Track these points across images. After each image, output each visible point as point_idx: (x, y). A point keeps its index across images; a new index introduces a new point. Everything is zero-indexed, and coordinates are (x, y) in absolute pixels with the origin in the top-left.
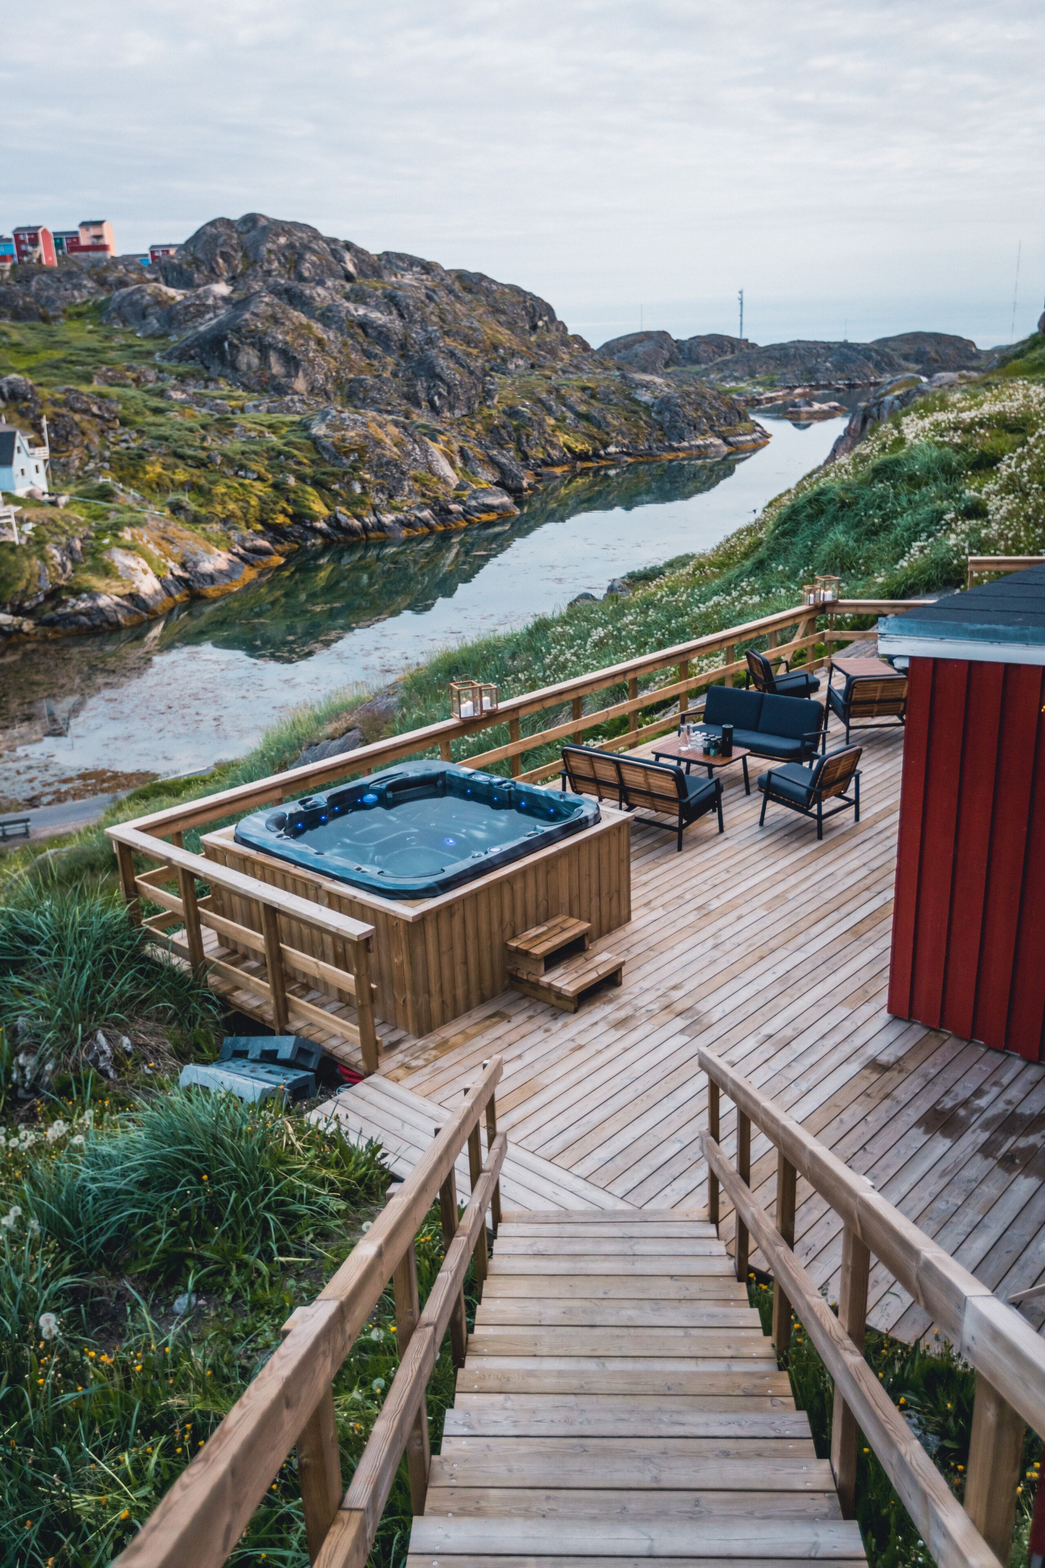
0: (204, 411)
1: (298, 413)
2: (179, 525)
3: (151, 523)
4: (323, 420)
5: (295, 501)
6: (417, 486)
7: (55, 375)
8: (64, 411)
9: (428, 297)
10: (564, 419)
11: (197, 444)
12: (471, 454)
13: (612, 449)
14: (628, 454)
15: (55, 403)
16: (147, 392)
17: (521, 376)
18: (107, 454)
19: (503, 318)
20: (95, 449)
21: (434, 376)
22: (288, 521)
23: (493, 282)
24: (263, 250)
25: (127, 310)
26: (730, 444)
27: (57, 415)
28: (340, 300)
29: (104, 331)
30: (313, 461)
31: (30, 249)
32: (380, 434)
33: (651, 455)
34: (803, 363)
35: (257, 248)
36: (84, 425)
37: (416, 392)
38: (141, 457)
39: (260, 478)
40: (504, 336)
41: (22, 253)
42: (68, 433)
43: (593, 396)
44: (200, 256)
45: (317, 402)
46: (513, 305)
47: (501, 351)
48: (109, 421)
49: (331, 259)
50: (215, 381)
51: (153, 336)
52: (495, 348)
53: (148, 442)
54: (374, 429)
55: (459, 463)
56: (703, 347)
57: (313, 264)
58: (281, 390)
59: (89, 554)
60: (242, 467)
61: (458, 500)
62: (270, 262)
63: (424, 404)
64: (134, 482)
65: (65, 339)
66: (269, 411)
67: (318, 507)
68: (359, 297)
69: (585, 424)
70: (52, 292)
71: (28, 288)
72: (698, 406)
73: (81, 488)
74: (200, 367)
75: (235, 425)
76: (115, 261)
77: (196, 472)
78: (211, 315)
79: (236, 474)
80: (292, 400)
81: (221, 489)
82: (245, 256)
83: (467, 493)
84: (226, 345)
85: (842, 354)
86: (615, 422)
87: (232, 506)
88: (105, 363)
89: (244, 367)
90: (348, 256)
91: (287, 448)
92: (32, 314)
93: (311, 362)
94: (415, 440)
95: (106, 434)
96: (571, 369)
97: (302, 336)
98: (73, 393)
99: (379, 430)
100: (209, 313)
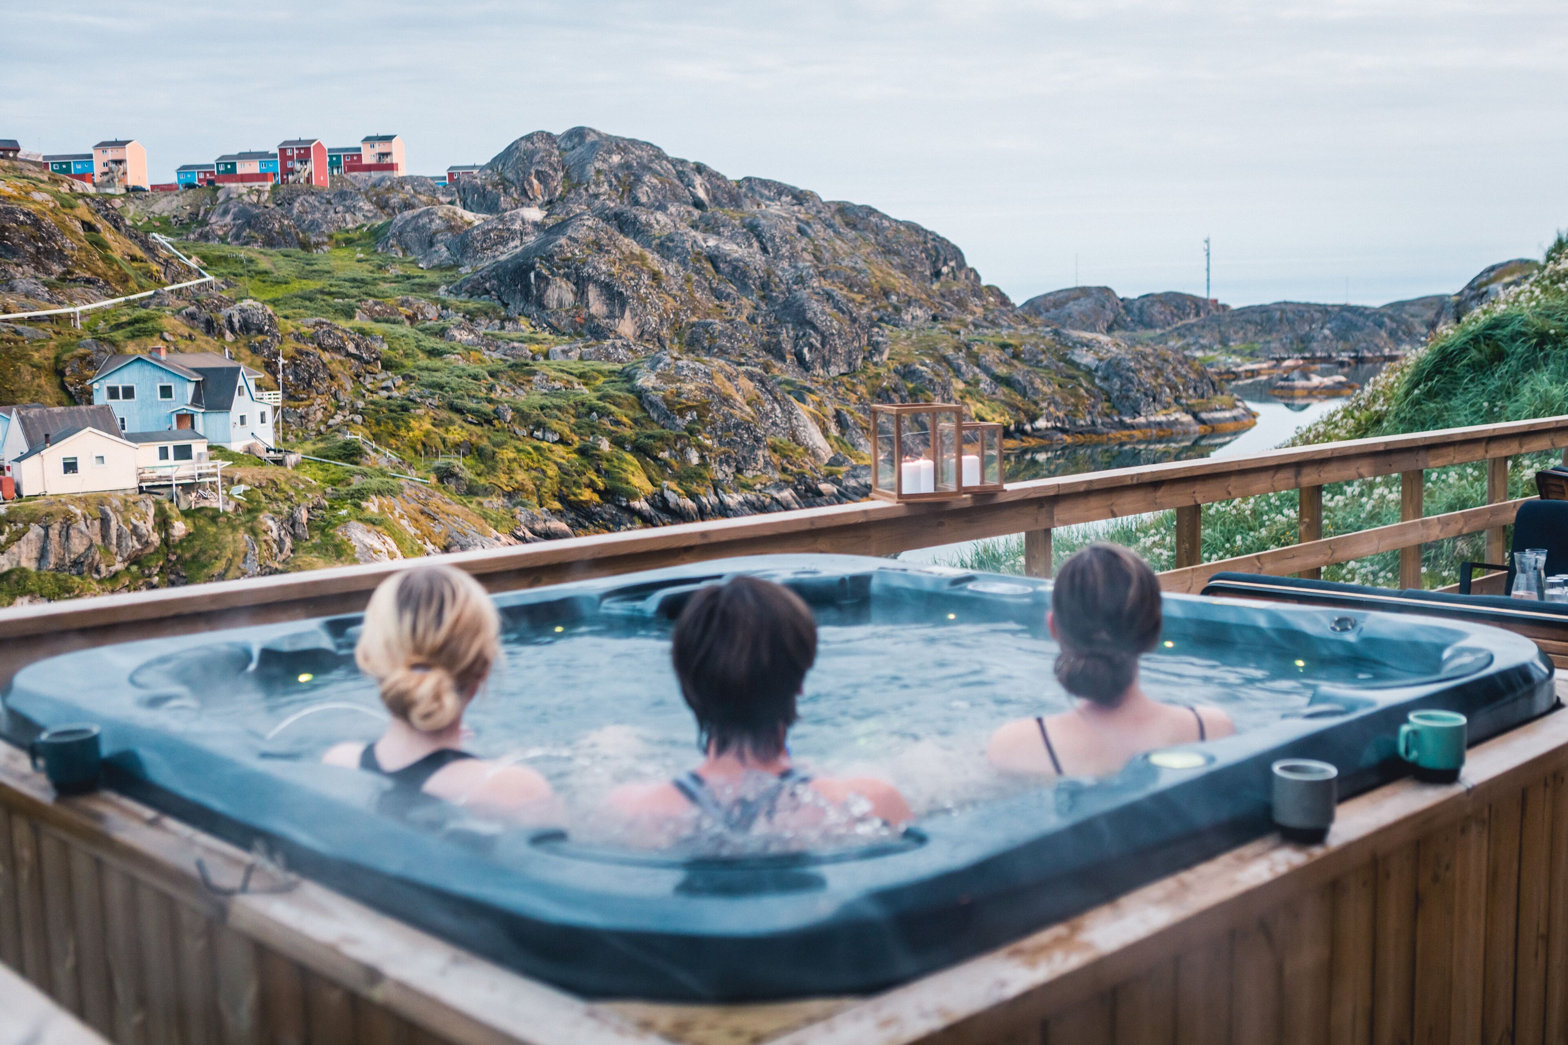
0: (496, 355)
1: (620, 361)
2: (446, 498)
3: (407, 491)
4: (653, 368)
5: (607, 472)
6: (775, 458)
7: (306, 308)
8: (310, 347)
9: (800, 230)
10: (977, 382)
11: (481, 395)
12: (850, 420)
13: (1041, 423)
14: (1063, 431)
15: (299, 337)
16: (422, 330)
17: (918, 329)
18: (361, 404)
19: (896, 260)
20: (345, 398)
21: (803, 321)
22: (596, 498)
23: (885, 217)
24: (591, 170)
25: (410, 236)
26: (1202, 422)
27: (300, 352)
28: (683, 228)
29: (377, 260)
30: (635, 421)
31: (298, 166)
32: (729, 389)
33: (1095, 432)
34: (1293, 329)
35: (583, 168)
36: (335, 367)
37: (779, 342)
38: (405, 409)
39: (562, 441)
40: (897, 279)
41: (287, 171)
42: (311, 376)
43: (1016, 356)
44: (510, 175)
45: (647, 349)
46: (910, 245)
47: (894, 298)
48: (368, 363)
49: (677, 182)
50: (515, 321)
51: (440, 267)
52: (886, 294)
53: (417, 390)
54: (720, 381)
55: (834, 431)
56: (1156, 309)
57: (653, 188)
58: (598, 333)
59: (318, 528)
60: (539, 425)
61: (830, 477)
62: (597, 184)
63: (789, 357)
64: (392, 441)
65: (326, 268)
66: (581, 358)
67: (639, 480)
68: (711, 227)
69: (1006, 390)
70: (318, 215)
71: (290, 210)
72: (1158, 372)
73: (321, 445)
74: (497, 303)
75: (534, 373)
76: (402, 181)
77: (478, 430)
78: (517, 242)
79: (531, 434)
80: (613, 345)
81: (508, 454)
82: (567, 176)
83: (844, 469)
84: (532, 275)
85: (1344, 320)
86: (1045, 389)
87: (521, 476)
88: (375, 296)
89: (553, 304)
90: (698, 180)
91: (601, 404)
92: (289, 239)
93: (642, 301)
94: (775, 399)
95: (361, 379)
96: (985, 324)
97: (633, 268)
98: (325, 328)
99: (728, 384)
100: (513, 239)
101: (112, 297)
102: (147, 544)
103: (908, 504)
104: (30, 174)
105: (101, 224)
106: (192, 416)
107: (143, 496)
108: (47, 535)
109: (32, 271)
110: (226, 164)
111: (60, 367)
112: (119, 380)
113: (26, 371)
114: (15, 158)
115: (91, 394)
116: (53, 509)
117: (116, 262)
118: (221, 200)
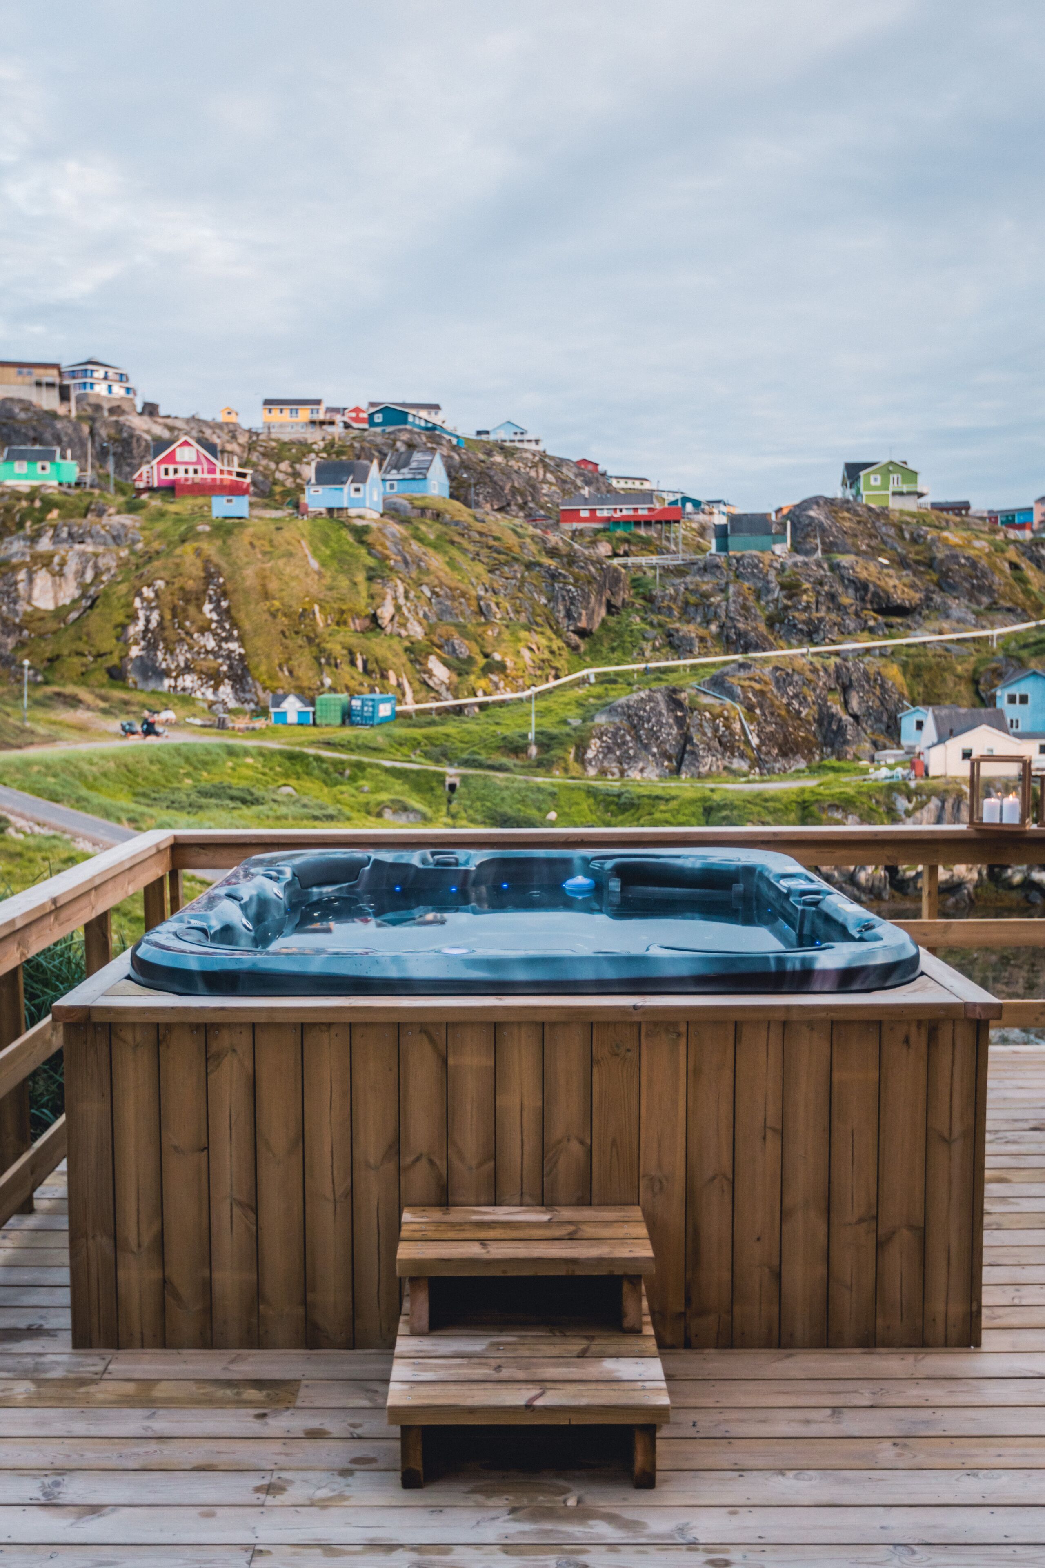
101: (1027, 622)
103: (977, 830)
104: (975, 527)
105: (1024, 564)
108: (943, 807)
109: (966, 602)
111: (977, 677)
112: (1017, 690)
113: (950, 678)
114: (967, 515)
115: (996, 699)
116: (950, 787)
117: (1034, 593)
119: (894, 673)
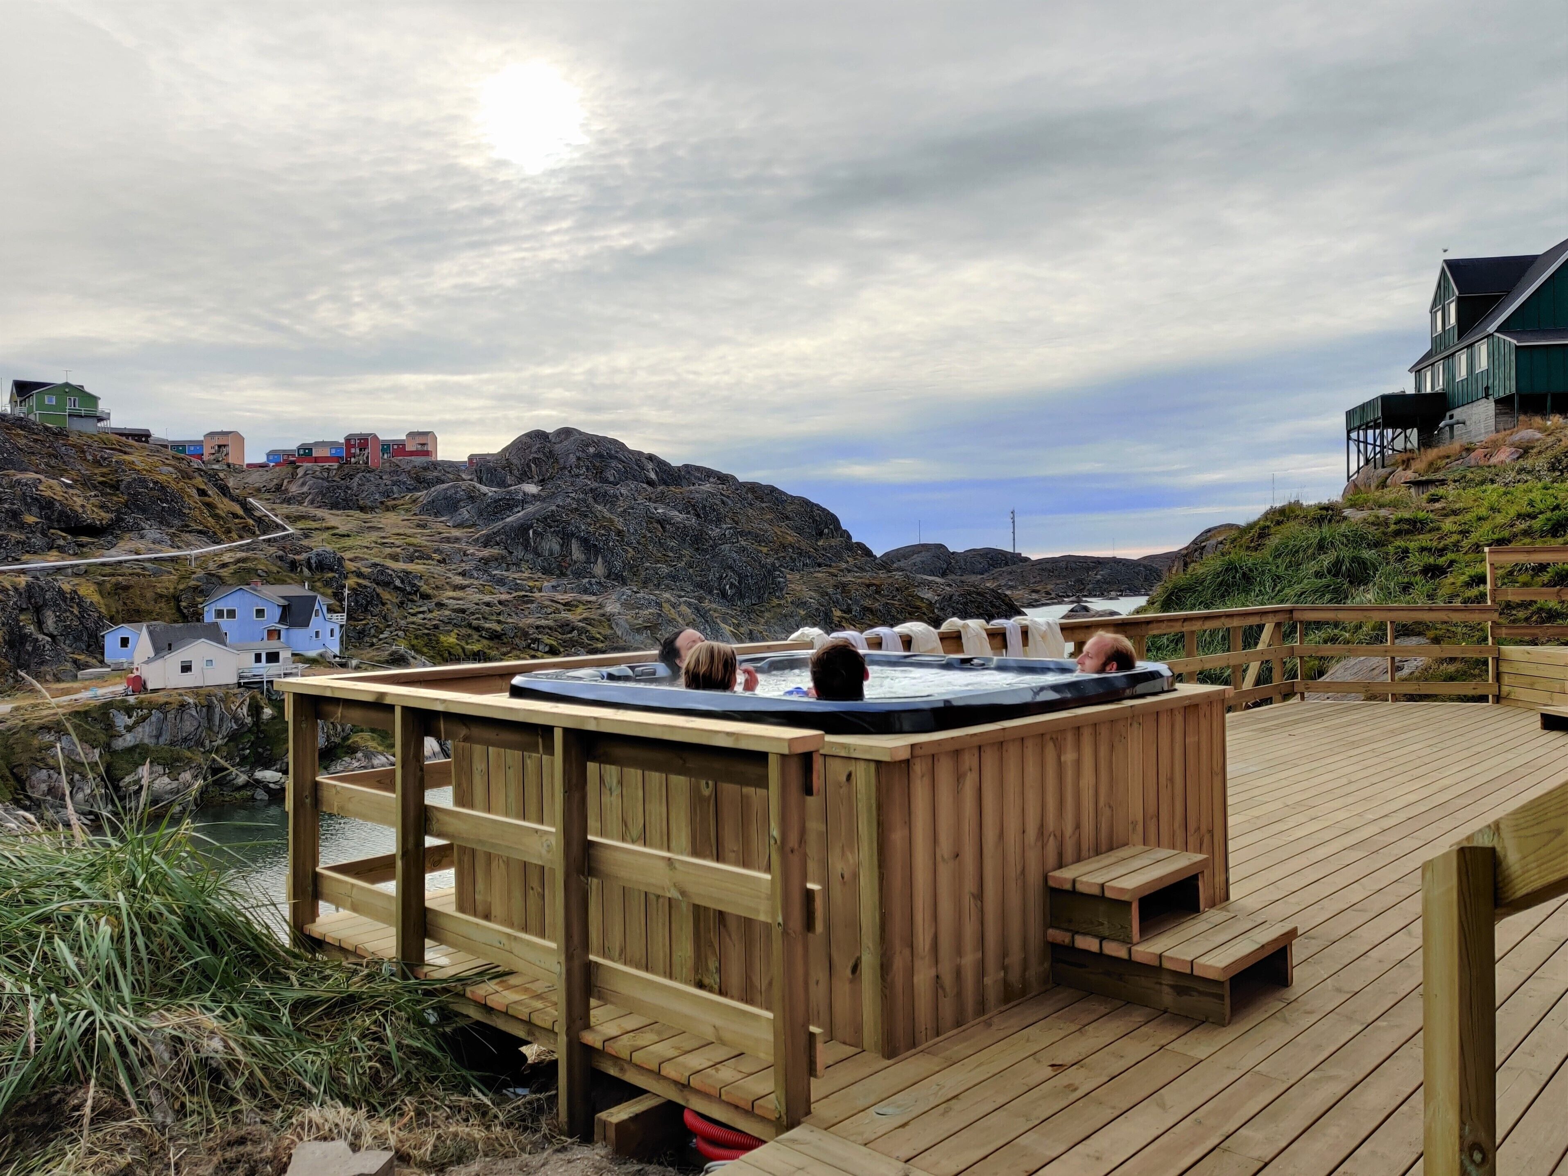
1: (595, 594)
4: (619, 599)
8: (367, 582)
9: (723, 502)
11: (492, 618)
15: (359, 575)
16: (449, 571)
17: (808, 573)
18: (403, 623)
19: (792, 524)
20: (392, 619)
21: (725, 566)
23: (783, 494)
24: (573, 458)
25: (441, 503)
27: (360, 586)
28: (640, 499)
29: (415, 520)
30: (606, 636)
31: (359, 452)
32: (673, 613)
35: (568, 456)
36: (385, 596)
37: (708, 582)
38: (437, 627)
40: (793, 537)
41: (350, 455)
42: (368, 603)
43: (877, 592)
44: (514, 461)
45: (614, 585)
46: (801, 514)
47: (790, 551)
48: (410, 594)
49: (635, 467)
50: (517, 565)
51: (462, 526)
52: (785, 548)
53: (446, 614)
54: (667, 608)
56: (977, 560)
57: (618, 471)
58: (579, 574)
60: (535, 640)
62: (578, 468)
63: (715, 592)
64: (426, 650)
65: (379, 525)
66: (566, 592)
68: (660, 499)
70: (372, 487)
71: (352, 483)
73: (373, 653)
74: (504, 552)
75: (532, 602)
76: (437, 464)
77: (489, 642)
78: (519, 508)
79: (529, 646)
80: (589, 582)
82: (556, 462)
84: (531, 532)
85: (1112, 569)
88: (414, 546)
89: (545, 553)
90: (650, 466)
91: (581, 624)
92: (351, 504)
93: (611, 550)
94: (707, 621)
95: (405, 605)
96: (856, 569)
97: (604, 528)
98: (379, 568)
99: (673, 611)
100: (517, 506)
101: (218, 543)
102: (243, 725)
104: (159, 453)
105: (212, 491)
106: (279, 631)
107: (241, 690)
108: (164, 720)
109: (158, 524)
110: (305, 449)
111: (177, 595)
112: (222, 605)
113: (152, 597)
114: (149, 442)
115: (202, 614)
116: (171, 699)
117: (222, 518)
118: (299, 476)
119: (88, 591)
